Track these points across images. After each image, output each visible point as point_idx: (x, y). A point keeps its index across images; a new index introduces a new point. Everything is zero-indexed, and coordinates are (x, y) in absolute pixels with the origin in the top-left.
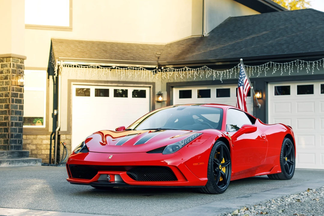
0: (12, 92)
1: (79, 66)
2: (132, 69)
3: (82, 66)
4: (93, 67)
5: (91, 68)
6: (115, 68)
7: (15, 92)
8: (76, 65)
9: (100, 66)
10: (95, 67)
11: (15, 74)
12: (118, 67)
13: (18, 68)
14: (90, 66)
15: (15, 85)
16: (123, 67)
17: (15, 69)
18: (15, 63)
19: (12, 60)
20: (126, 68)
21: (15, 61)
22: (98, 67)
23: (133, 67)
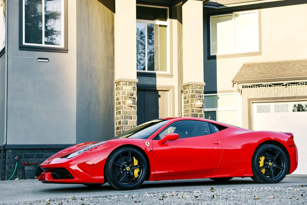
0: (192, 113)
1: (253, 86)
2: (303, 84)
3: (255, 86)
4: (265, 86)
5: (264, 87)
6: (286, 85)
7: (194, 113)
8: (250, 85)
9: (272, 84)
10: (267, 85)
11: (195, 98)
12: (289, 83)
13: (197, 93)
14: (263, 85)
15: (195, 108)
16: (294, 83)
17: (195, 94)
18: (194, 89)
19: (191, 87)
20: (298, 84)
21: (194, 88)
22: (270, 86)
23: (304, 82)
